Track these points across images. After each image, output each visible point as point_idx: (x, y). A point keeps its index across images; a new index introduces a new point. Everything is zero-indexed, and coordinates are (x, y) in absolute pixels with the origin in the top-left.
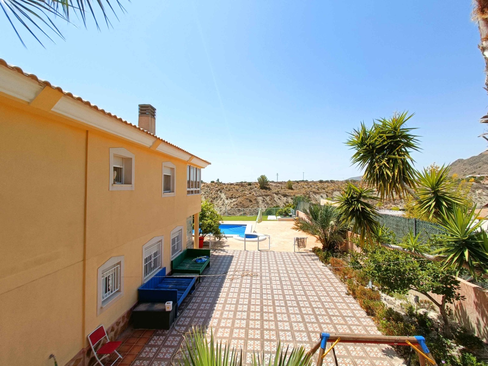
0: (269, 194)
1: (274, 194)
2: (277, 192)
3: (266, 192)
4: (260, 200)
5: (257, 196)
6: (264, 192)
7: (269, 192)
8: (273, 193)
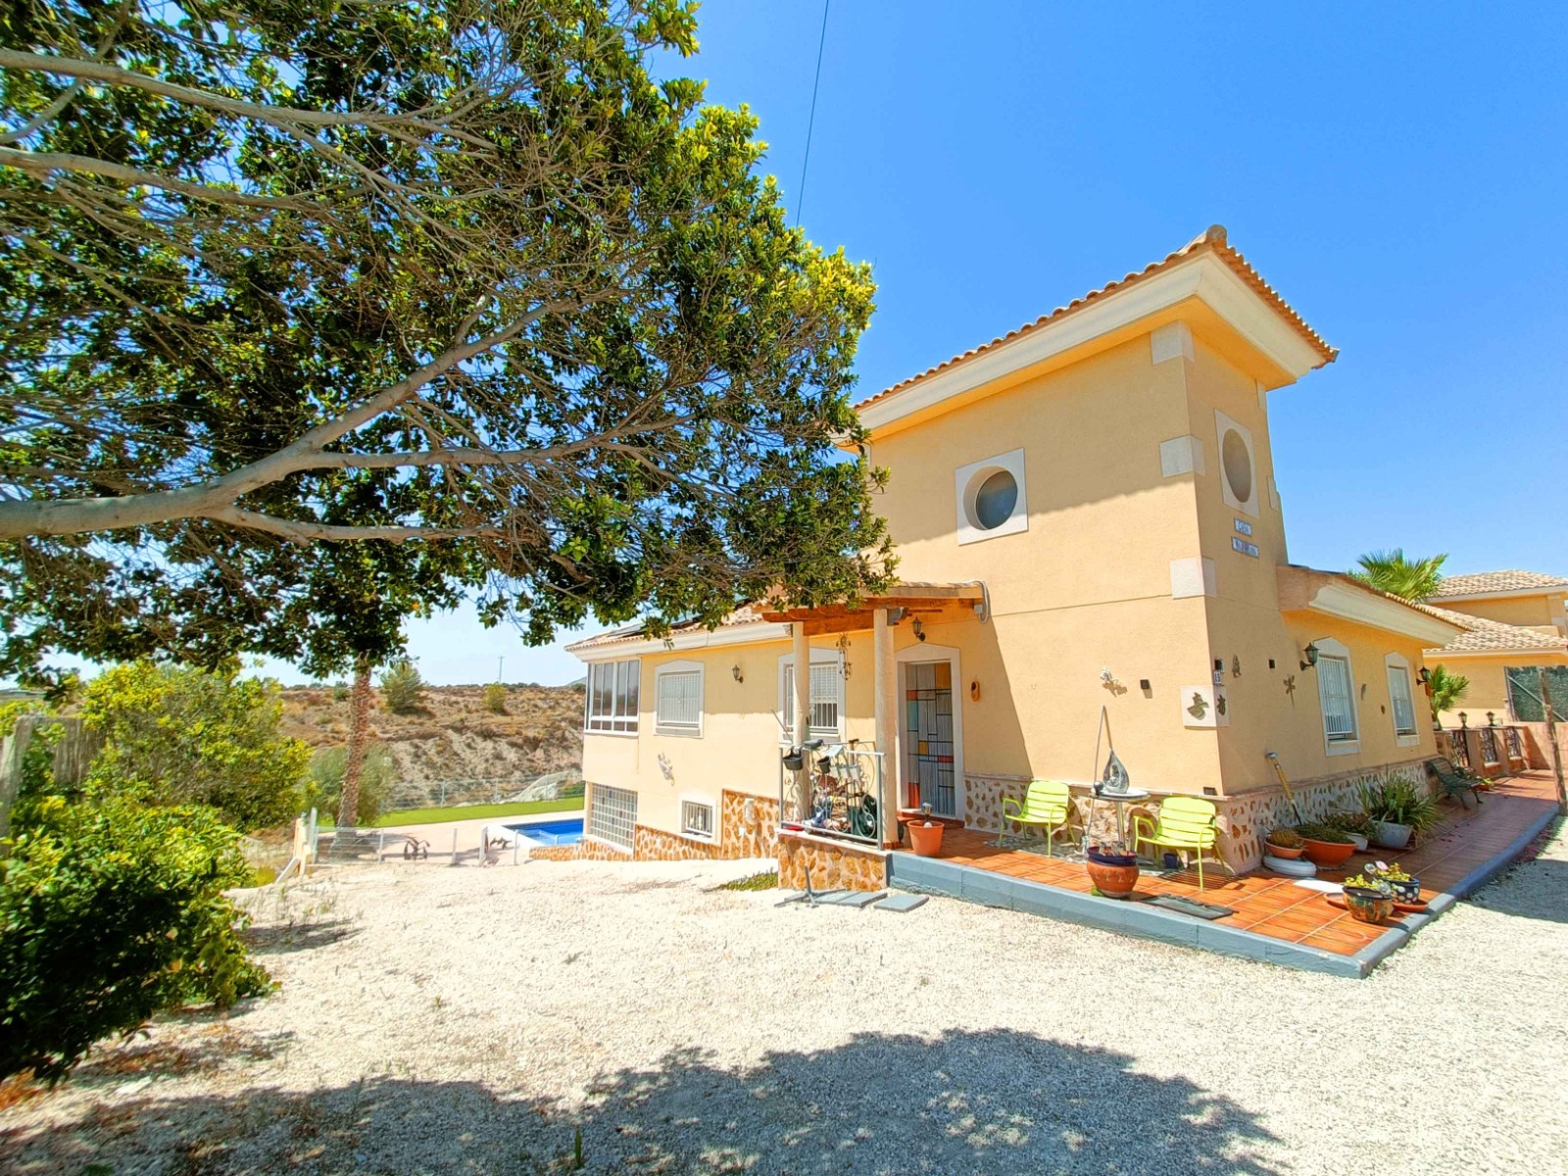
0: (433, 730)
1: (450, 731)
2: (458, 724)
3: (421, 724)
4: (401, 755)
5: (389, 739)
6: (411, 723)
7: (429, 725)
8: (447, 727)
